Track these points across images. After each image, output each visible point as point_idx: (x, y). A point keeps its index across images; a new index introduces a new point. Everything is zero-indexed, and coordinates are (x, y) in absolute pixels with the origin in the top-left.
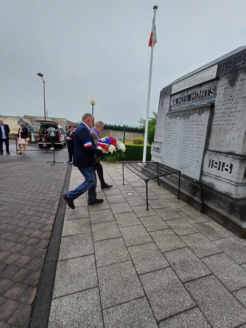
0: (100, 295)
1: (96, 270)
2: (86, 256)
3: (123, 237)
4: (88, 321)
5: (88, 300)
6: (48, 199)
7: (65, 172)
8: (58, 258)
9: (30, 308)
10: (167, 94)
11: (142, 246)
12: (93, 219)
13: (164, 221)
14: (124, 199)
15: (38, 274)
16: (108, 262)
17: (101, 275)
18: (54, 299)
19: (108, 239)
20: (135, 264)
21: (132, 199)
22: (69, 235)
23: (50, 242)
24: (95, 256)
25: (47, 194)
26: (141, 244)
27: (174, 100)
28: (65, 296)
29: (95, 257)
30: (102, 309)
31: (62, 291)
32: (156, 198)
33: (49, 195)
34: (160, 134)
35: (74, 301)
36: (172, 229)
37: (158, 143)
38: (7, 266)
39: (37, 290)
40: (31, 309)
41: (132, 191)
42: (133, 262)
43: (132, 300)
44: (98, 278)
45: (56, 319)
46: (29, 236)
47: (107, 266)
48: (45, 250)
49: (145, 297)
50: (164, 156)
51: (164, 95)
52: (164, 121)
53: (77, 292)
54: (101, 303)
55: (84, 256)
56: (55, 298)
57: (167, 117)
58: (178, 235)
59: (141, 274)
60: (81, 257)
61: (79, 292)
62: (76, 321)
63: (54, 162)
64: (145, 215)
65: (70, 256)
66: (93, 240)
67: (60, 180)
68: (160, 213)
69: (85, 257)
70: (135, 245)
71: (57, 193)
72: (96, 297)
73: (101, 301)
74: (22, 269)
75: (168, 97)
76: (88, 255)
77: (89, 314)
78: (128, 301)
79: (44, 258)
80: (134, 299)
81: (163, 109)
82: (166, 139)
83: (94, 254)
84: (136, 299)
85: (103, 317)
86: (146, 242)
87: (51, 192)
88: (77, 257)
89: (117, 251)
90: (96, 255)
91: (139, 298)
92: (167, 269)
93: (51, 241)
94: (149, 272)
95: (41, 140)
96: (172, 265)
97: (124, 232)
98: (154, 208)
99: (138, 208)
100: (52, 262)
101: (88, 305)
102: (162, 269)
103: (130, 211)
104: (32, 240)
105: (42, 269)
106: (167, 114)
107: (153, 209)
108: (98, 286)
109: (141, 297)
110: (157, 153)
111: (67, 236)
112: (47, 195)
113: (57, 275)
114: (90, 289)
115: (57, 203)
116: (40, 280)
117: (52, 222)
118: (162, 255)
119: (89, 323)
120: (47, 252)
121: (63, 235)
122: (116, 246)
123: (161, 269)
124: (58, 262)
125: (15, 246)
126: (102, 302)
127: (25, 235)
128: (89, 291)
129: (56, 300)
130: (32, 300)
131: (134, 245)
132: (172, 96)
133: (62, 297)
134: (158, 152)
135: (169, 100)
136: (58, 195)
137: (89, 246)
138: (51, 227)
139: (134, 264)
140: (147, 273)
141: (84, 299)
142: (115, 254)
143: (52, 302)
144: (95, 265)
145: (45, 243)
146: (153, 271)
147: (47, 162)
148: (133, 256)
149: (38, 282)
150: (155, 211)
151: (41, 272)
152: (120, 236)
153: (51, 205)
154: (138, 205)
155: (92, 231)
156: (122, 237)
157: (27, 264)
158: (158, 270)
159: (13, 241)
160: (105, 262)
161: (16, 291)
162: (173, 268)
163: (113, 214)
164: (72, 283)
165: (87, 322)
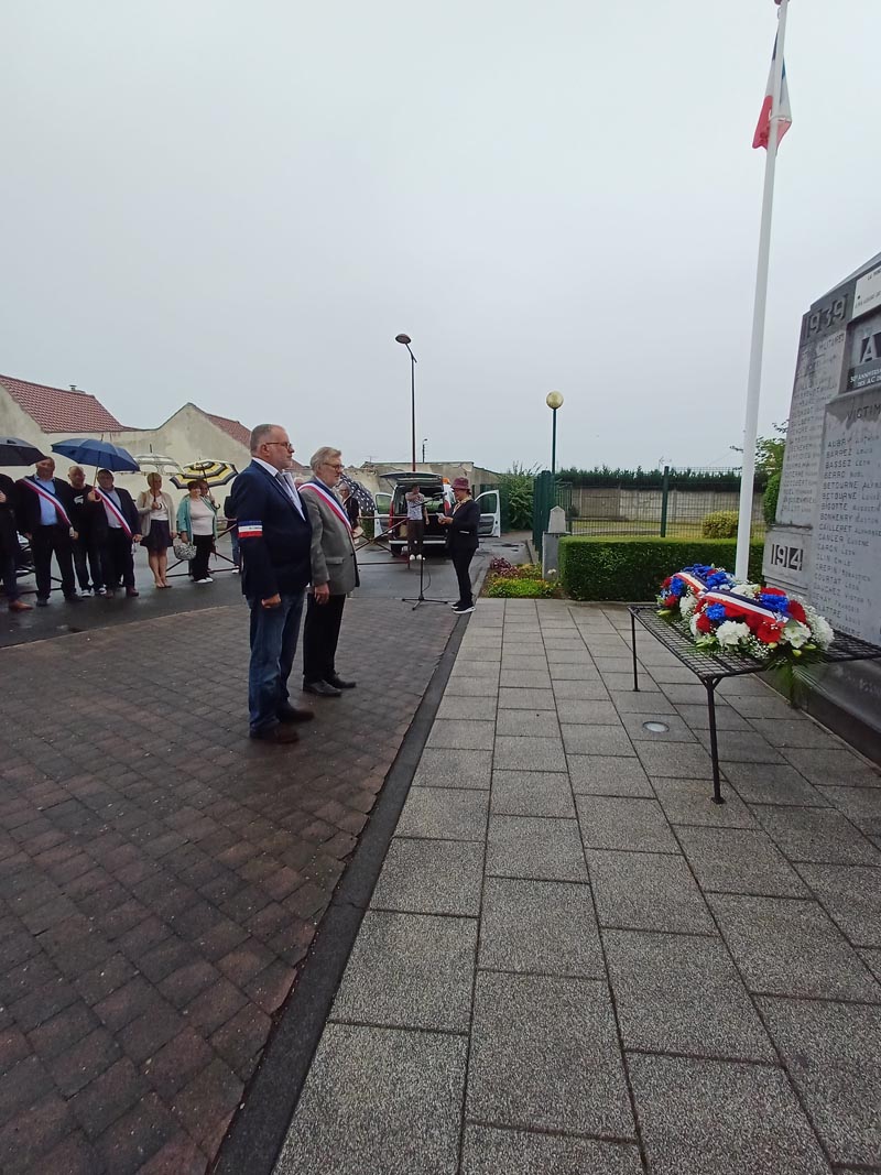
0: (467, 1068)
1: (475, 979)
2: (453, 916)
3: (594, 885)
4: (412, 1137)
5: (425, 1065)
6: (381, 711)
7: (447, 631)
8: (369, 900)
9: (267, 1023)
10: (832, 323)
11: (664, 942)
12: (500, 798)
13: (791, 863)
14: (628, 743)
15: (308, 932)
16: (520, 962)
17: (487, 997)
18: (333, 1021)
19: (536, 880)
20: (620, 1001)
21: (658, 747)
22: (415, 835)
23: (359, 843)
24: (479, 925)
25: (381, 696)
26: (658, 932)
27: (865, 342)
28: (363, 1025)
29: (479, 931)
30: (463, 1118)
31: (357, 1006)
32: (772, 758)
33: (386, 700)
34: (804, 492)
35: (385, 1054)
36: (821, 905)
37: (794, 529)
38: (244, 883)
39: (297, 977)
40: (269, 1028)
41: (664, 719)
42: (611, 990)
43: (580, 1136)
44: (472, 1006)
45: (323, 1087)
46: (311, 813)
47: (515, 973)
48: (342, 866)
49: (636, 1148)
50: (820, 583)
51: (819, 330)
52: (818, 437)
53: (399, 1028)
54: (465, 1094)
55: (444, 915)
56: (336, 1022)
57: (832, 419)
58: (848, 940)
59: (637, 1051)
60: (436, 915)
61: (406, 1028)
62: (377, 1120)
63: (421, 599)
64: (703, 822)
65: (403, 903)
66: (484, 869)
67: (426, 656)
68: (773, 825)
69: (449, 919)
70: (634, 930)
71: (408, 697)
72: (454, 1069)
73: (466, 1088)
74: (275, 904)
75: (834, 336)
76: (459, 917)
77: (420, 1116)
78: (563, 1134)
79: (333, 888)
80: (589, 1136)
81: (815, 387)
82: (826, 511)
83: (479, 918)
84: (597, 1138)
85: (461, 1145)
86: (684, 930)
87: (393, 693)
88: (424, 914)
89: (560, 933)
90: (484, 924)
91: (607, 1139)
92: (762, 1071)
93: (364, 841)
94: (675, 1055)
95: (396, 534)
96: (790, 1064)
97: (602, 868)
98: (747, 797)
99: (677, 785)
100: (350, 907)
101: (423, 1084)
102: (737, 1060)
103: (641, 794)
104: (315, 828)
105: (322, 923)
106: (832, 404)
107: (746, 804)
108: (468, 1035)
109: (617, 1141)
110: (787, 570)
111: (410, 838)
112: (381, 700)
113: (356, 950)
114: (442, 1032)
115: (403, 729)
116: (310, 952)
117: (377, 784)
118: (747, 1001)
119: (412, 1146)
120: (344, 873)
121: (397, 832)
122: (559, 910)
123: (730, 1060)
124: (367, 913)
125: (272, 832)
126: (469, 1092)
127: (302, 810)
128: (436, 1040)
129: (337, 1027)
130: (277, 1002)
131: (632, 929)
132: (853, 325)
133: (355, 1024)
134: (794, 567)
135: (843, 344)
136: (410, 703)
137: (470, 887)
138: (373, 799)
139: (613, 1001)
140: (662, 1053)
141: (415, 1059)
142: (549, 939)
143: (326, 1030)
144: (472, 957)
145: (345, 843)
146: (693, 1056)
147: (404, 600)
148: (615, 969)
149: (304, 955)
150: (751, 813)
151: (317, 928)
152: (584, 877)
153: (385, 733)
154: (683, 774)
155: (489, 838)
156: (590, 884)
157: (288, 895)
158: (716, 1059)
159: (271, 819)
160: (507, 958)
161: (248, 961)
162: (796, 1076)
163: (573, 795)
164: (391, 991)
165: (409, 1139)
